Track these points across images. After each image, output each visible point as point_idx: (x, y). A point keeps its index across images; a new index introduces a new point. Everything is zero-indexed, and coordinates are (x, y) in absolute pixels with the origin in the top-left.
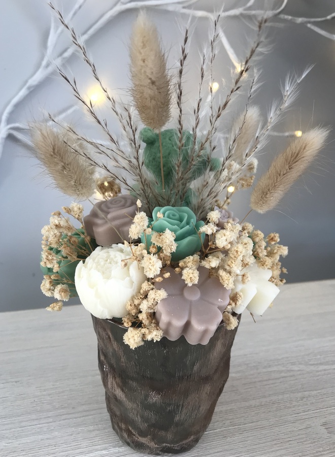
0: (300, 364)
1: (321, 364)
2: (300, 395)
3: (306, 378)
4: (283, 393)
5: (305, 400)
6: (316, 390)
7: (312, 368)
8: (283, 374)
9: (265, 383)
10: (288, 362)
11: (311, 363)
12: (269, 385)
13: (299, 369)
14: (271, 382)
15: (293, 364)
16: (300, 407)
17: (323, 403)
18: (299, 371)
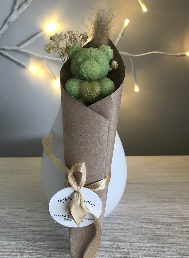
0: (137, 221)
1: (150, 223)
2: (124, 244)
3: (135, 232)
4: (115, 241)
5: (126, 248)
6: (136, 243)
7: (143, 225)
8: (122, 227)
9: (108, 231)
10: (130, 218)
11: (145, 221)
12: (110, 233)
13: (134, 224)
14: (112, 231)
15: (133, 220)
16: (120, 254)
17: (136, 253)
18: (134, 226)
